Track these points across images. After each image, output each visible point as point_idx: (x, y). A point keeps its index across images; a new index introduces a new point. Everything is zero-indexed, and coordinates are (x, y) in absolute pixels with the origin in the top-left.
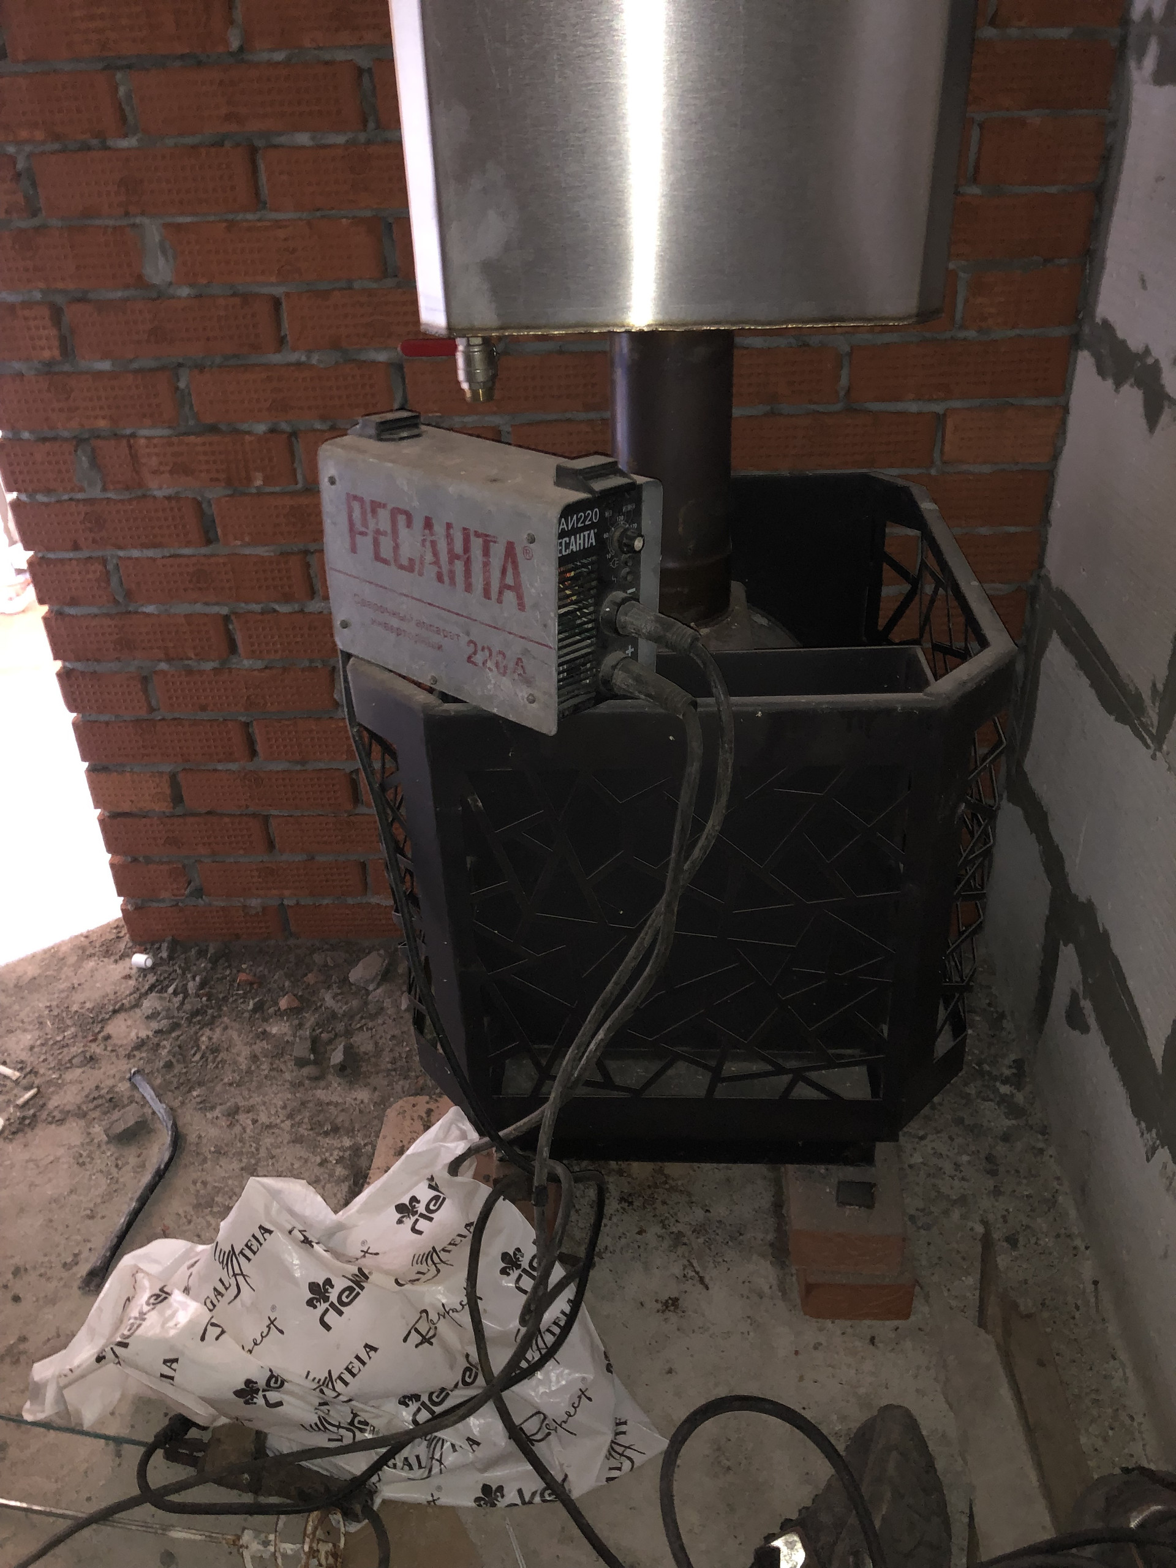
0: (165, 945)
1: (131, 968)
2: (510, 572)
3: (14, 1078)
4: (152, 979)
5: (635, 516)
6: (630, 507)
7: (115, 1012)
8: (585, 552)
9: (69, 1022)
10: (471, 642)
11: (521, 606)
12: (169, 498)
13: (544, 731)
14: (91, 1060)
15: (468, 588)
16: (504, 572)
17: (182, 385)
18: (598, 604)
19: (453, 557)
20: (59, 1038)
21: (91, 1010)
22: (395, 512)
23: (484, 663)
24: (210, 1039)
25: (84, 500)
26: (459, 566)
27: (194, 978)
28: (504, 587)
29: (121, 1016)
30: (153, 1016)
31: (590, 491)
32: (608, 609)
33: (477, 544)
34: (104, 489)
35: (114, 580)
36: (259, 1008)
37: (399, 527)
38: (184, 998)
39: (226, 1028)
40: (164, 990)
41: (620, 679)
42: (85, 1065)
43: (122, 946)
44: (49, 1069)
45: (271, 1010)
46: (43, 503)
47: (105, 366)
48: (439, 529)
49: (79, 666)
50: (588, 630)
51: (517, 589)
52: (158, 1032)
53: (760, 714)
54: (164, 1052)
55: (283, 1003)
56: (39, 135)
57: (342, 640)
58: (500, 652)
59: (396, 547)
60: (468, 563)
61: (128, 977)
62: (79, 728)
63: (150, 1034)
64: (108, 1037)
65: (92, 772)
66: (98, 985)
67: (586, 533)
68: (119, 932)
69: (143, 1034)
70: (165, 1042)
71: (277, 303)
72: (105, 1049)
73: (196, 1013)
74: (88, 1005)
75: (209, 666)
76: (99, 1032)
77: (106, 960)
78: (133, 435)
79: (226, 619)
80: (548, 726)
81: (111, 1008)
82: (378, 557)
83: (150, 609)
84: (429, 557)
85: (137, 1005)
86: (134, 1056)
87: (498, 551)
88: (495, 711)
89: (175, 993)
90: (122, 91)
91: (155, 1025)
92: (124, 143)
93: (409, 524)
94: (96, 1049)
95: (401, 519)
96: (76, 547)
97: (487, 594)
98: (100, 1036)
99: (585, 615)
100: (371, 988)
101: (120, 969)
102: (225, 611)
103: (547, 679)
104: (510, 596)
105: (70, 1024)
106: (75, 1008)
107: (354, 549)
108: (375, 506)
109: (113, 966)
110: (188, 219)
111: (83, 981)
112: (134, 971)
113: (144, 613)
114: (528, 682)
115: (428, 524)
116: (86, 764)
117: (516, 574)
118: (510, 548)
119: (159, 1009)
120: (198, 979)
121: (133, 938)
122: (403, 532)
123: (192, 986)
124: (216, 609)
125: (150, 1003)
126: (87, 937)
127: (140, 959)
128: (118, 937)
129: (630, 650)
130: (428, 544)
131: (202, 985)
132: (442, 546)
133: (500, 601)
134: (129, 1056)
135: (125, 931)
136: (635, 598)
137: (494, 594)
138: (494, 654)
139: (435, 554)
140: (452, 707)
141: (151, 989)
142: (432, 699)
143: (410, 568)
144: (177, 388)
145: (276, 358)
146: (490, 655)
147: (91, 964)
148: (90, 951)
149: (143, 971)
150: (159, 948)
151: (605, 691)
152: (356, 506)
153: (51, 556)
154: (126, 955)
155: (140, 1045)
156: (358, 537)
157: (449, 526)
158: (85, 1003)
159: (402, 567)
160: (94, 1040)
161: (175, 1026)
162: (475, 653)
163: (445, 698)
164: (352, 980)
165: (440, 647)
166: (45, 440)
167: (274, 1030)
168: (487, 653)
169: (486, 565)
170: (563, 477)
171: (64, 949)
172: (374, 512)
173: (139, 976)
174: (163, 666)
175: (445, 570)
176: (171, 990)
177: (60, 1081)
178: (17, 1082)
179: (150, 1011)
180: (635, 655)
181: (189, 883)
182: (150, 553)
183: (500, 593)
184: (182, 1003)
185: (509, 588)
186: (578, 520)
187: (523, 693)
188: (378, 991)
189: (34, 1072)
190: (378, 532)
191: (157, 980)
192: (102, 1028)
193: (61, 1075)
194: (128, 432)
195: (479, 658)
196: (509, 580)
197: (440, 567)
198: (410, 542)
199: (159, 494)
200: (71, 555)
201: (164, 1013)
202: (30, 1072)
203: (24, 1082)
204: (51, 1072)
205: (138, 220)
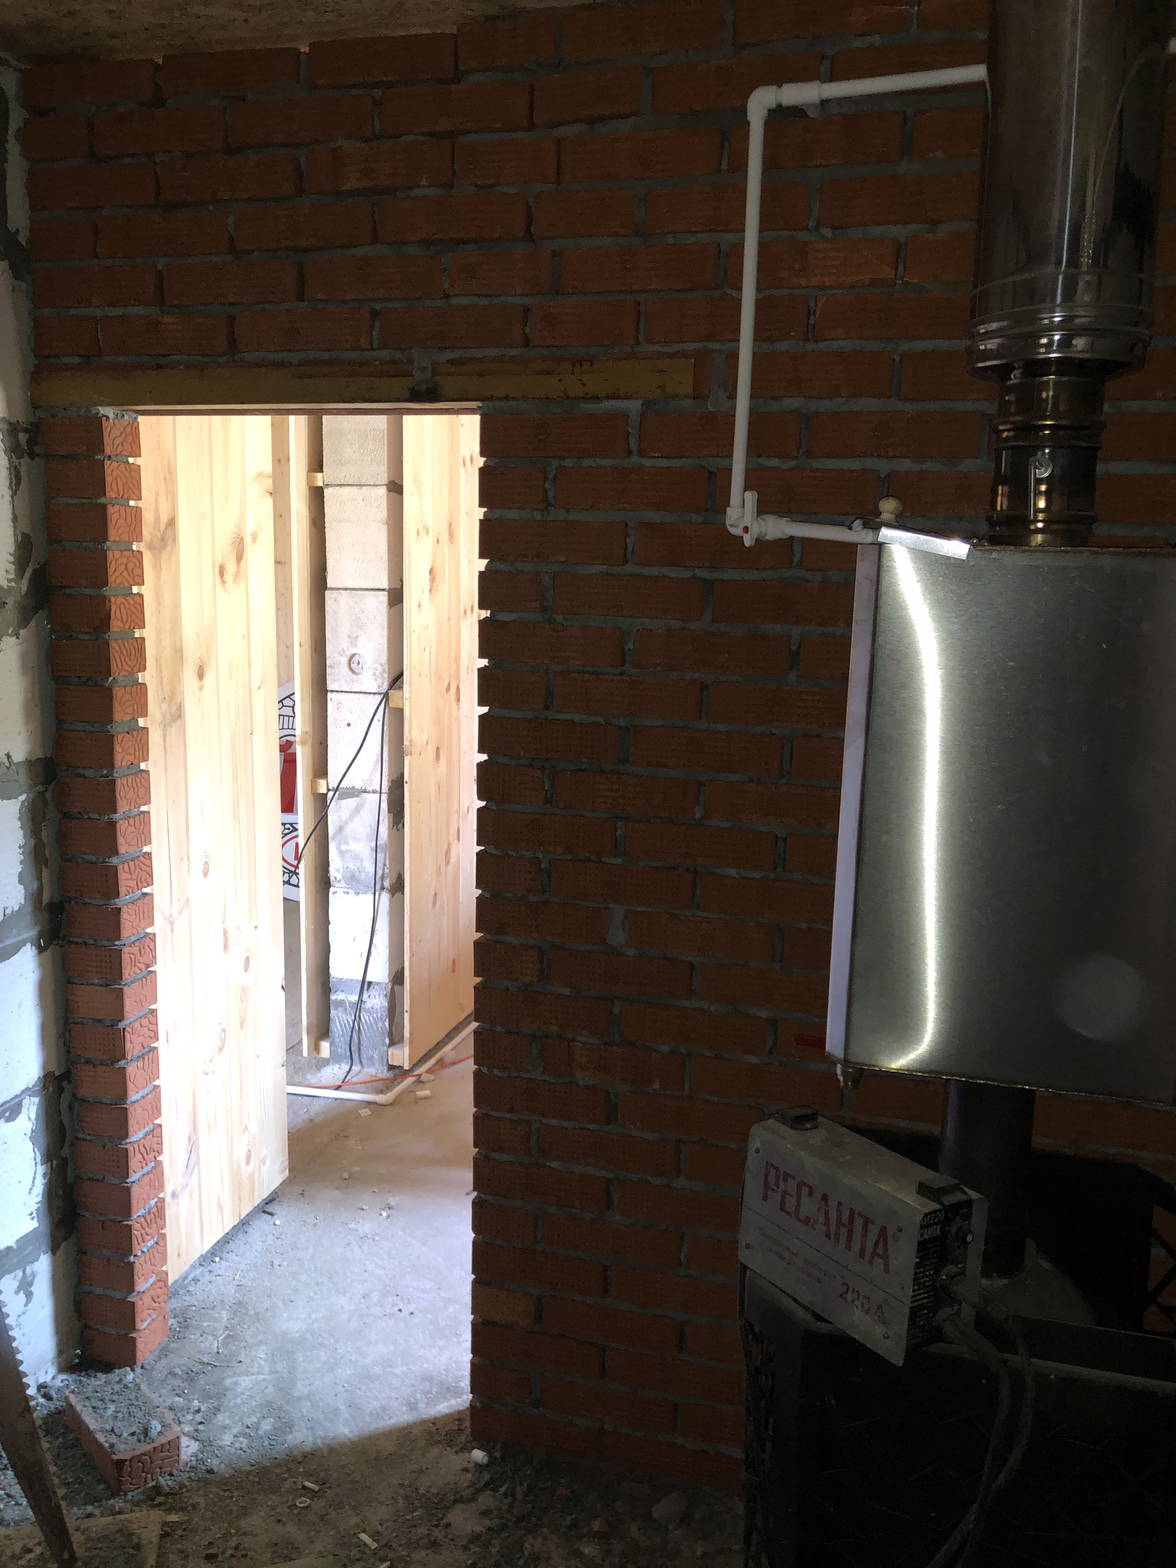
0: (499, 1446)
1: (469, 1462)
2: (881, 1245)
3: (373, 1547)
4: (487, 1477)
5: (968, 1217)
6: (965, 1211)
7: (455, 1502)
8: (933, 1239)
9: (417, 1503)
10: (844, 1284)
11: (887, 1270)
12: (587, 1087)
13: (893, 1361)
14: (434, 1544)
15: (849, 1247)
16: (876, 1245)
17: (616, 1010)
18: (938, 1272)
19: (839, 1223)
20: (408, 1517)
21: (436, 1495)
22: (800, 1185)
23: (853, 1302)
24: (533, 1546)
25: (527, 1079)
26: (844, 1231)
27: (521, 1484)
28: (874, 1254)
29: (460, 1506)
30: (486, 1513)
31: (941, 1203)
32: (944, 1277)
33: (859, 1222)
34: (543, 1073)
35: (533, 1139)
36: (574, 1525)
37: (803, 1194)
38: (513, 1501)
39: (545, 1539)
40: (495, 1490)
41: (949, 1330)
42: (429, 1548)
43: (463, 1438)
44: (401, 1545)
45: (585, 1530)
46: (498, 1077)
47: (567, 991)
48: (832, 1204)
49: (491, 1199)
50: (927, 1287)
51: (885, 1257)
52: (490, 1529)
53: (1053, 1377)
54: (494, 1551)
55: (596, 1525)
56: (560, 850)
57: (744, 1256)
58: (865, 1297)
59: (798, 1206)
60: (850, 1232)
61: (466, 1470)
62: (475, 1245)
63: (483, 1530)
64: (448, 1525)
65: (476, 1284)
66: (442, 1472)
67: (935, 1227)
68: (461, 1425)
69: (479, 1529)
70: (494, 1541)
71: (692, 966)
72: (446, 1537)
73: (522, 1518)
74: (434, 1490)
75: (589, 1216)
76: (442, 1519)
77: (449, 1449)
78: (573, 1040)
79: (609, 1181)
80: (899, 1360)
81: (452, 1498)
82: (782, 1208)
83: (554, 1164)
84: (821, 1219)
85: (473, 1499)
86: (469, 1549)
87: (874, 1232)
88: (856, 1337)
89: (505, 1495)
90: (619, 832)
91: (487, 1522)
92: (613, 861)
93: (811, 1194)
94: (438, 1534)
95: (805, 1190)
96: (512, 1110)
97: (862, 1254)
98: (442, 1523)
99: (927, 1276)
100: (671, 1528)
101: (457, 1461)
102: (609, 1175)
103: (901, 1325)
104: (878, 1261)
105: (419, 1505)
106: (422, 1490)
107: (765, 1198)
108: (787, 1176)
109: (454, 1457)
110: (643, 909)
111: (429, 1466)
112: (471, 1465)
113: (550, 1167)
114: (884, 1322)
115: (825, 1198)
116: (474, 1277)
117: (886, 1249)
118: (883, 1230)
119: (493, 1507)
120: (525, 1485)
121: (473, 1433)
122: (805, 1200)
123: (520, 1491)
124: (604, 1173)
125: (485, 1500)
126: (434, 1424)
127: (479, 1455)
128: (460, 1430)
129: (956, 1308)
130: (822, 1211)
131: (530, 1490)
132: (833, 1216)
133: (871, 1262)
134: (465, 1548)
135: (467, 1423)
136: (963, 1273)
137: (868, 1255)
138: (861, 1296)
139: (827, 1218)
140: (823, 1327)
141: (486, 1485)
142: (808, 1317)
143: (807, 1221)
144: (611, 1013)
145: (687, 1003)
146: (859, 1296)
147: (436, 1451)
148: (437, 1438)
149: (479, 1467)
150: (494, 1448)
151: (937, 1335)
152: (773, 1172)
153: (492, 1113)
154: (466, 1448)
155: (475, 1538)
156: (770, 1192)
157: (840, 1204)
158: (430, 1487)
159: (800, 1220)
160: (436, 1526)
161: (504, 1527)
162: (847, 1292)
163: (818, 1317)
164: (655, 1514)
165: (820, 1282)
166: (510, 1033)
167: (586, 1551)
168: (856, 1294)
169: (864, 1235)
170: (924, 1190)
171: (415, 1431)
172: (785, 1180)
173: (476, 1471)
174: (554, 1210)
175: (832, 1233)
176: (502, 1490)
177: (408, 1559)
178: (375, 1552)
179: (484, 1508)
180: (959, 1312)
181: (531, 1393)
182: (566, 1124)
183: (872, 1258)
184: (511, 1505)
185: (879, 1256)
186: (931, 1218)
187: (880, 1330)
188: (677, 1532)
189: (388, 1546)
190: (785, 1193)
191: (491, 1479)
192: (444, 1515)
193: (409, 1553)
194: (571, 1036)
195: (850, 1296)
196: (880, 1250)
197: (829, 1229)
198: (809, 1207)
199: (581, 1083)
200: (508, 1116)
201: (496, 1512)
202: (385, 1545)
203: (381, 1553)
204: (401, 1549)
205: (611, 906)
